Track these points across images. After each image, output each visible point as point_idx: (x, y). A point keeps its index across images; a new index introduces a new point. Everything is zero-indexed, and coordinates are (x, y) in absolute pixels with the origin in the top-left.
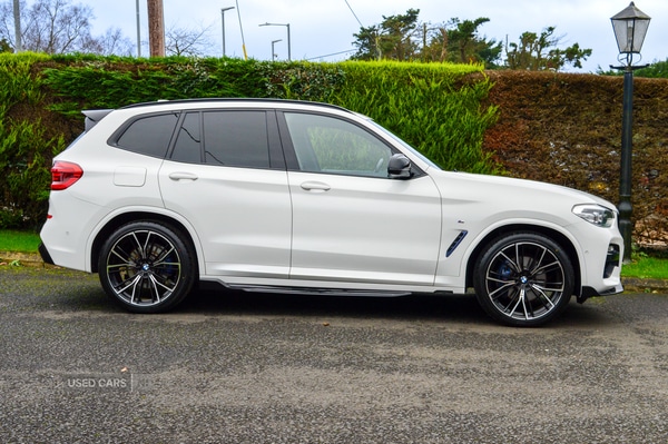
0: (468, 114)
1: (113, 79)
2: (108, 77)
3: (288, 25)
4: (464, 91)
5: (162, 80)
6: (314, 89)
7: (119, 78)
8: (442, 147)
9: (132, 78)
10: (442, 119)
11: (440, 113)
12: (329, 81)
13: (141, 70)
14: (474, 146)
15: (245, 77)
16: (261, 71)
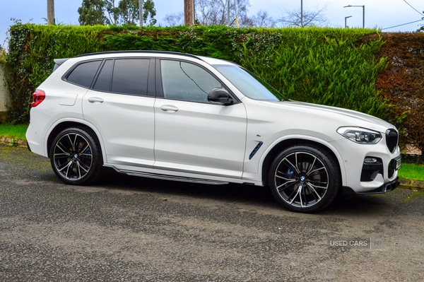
0: (365, 63)
1: (141, 41)
2: (139, 40)
3: (364, 7)
4: (363, 47)
5: (170, 42)
6: (262, 46)
7: (145, 40)
8: (345, 86)
9: (154, 40)
10: (346, 66)
11: (345, 62)
12: (272, 41)
13: (159, 35)
14: (369, 86)
15: (219, 38)
16: (230, 34)
